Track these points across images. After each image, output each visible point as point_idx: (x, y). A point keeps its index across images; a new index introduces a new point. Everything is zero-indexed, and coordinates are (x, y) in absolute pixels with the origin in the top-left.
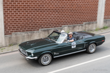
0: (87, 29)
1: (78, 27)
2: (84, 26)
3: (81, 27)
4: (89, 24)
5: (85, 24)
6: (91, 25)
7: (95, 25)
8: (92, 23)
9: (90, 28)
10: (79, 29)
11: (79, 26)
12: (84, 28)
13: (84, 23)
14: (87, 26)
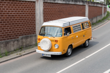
0: (24, 44)
1: (12, 43)
2: (21, 41)
3: (16, 42)
4: (27, 38)
5: (22, 39)
6: (29, 40)
7: (34, 38)
8: (31, 37)
9: (28, 43)
10: (13, 45)
11: (14, 42)
12: (20, 43)
13: (20, 37)
14: (24, 40)
